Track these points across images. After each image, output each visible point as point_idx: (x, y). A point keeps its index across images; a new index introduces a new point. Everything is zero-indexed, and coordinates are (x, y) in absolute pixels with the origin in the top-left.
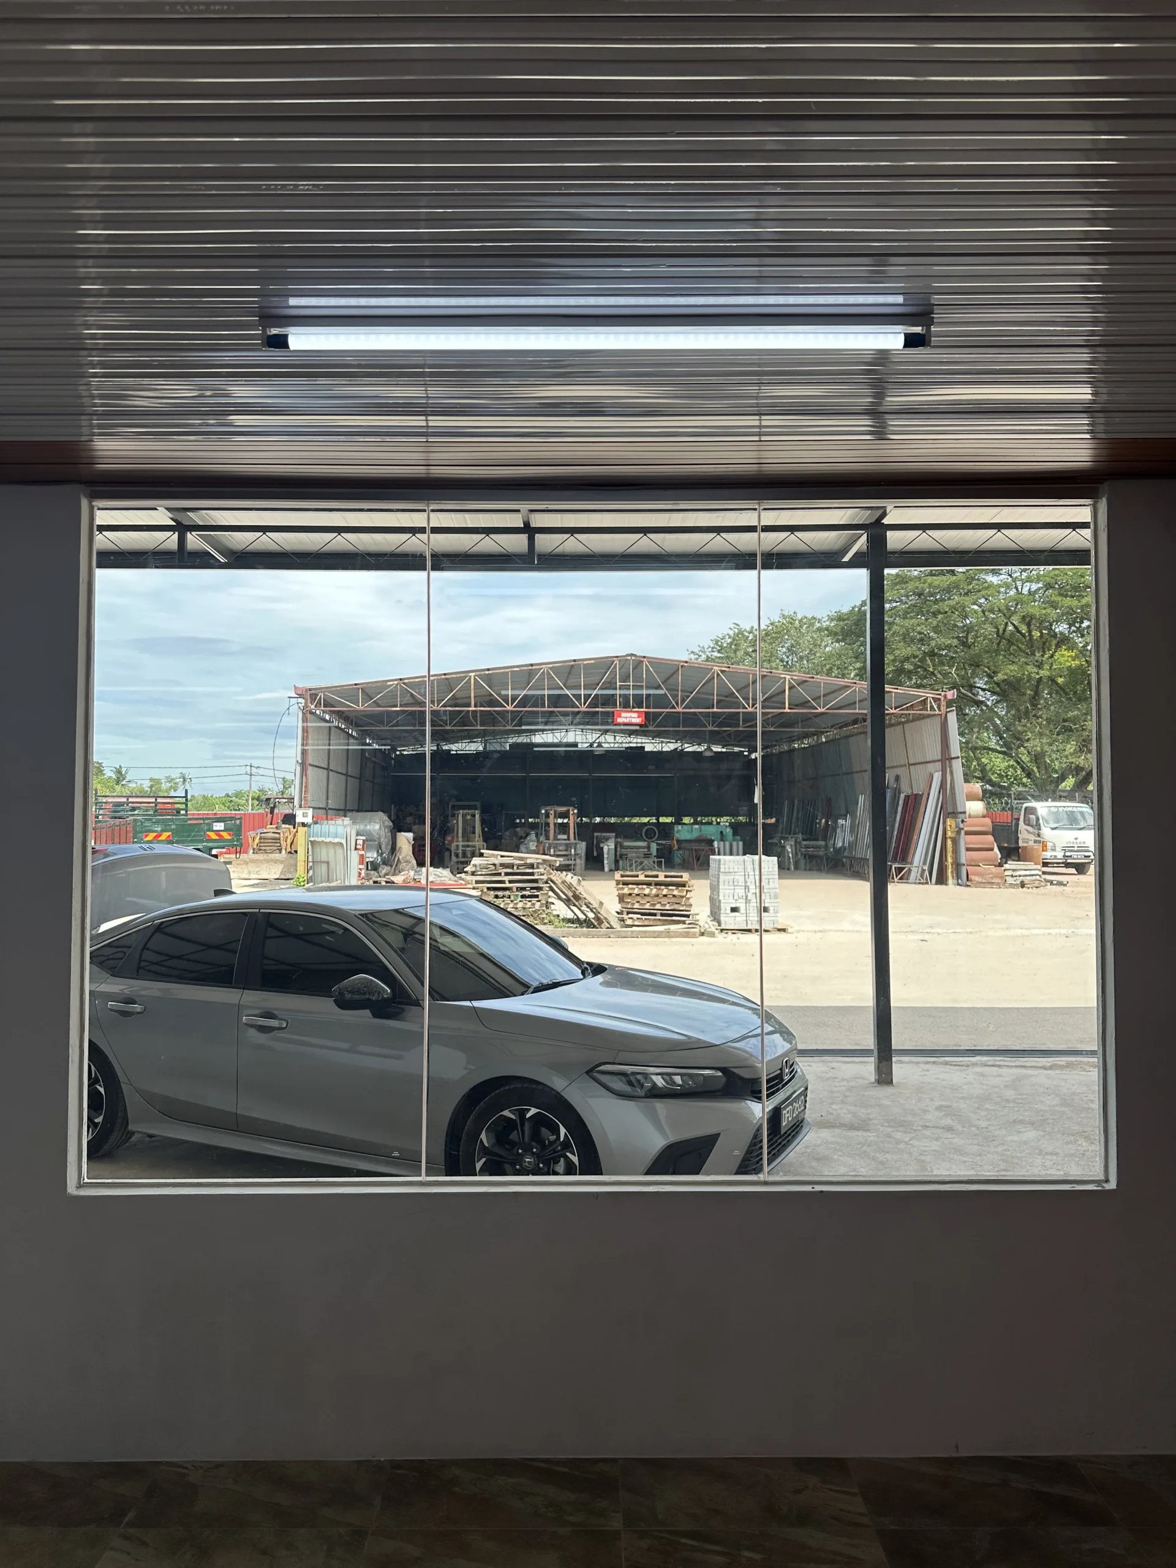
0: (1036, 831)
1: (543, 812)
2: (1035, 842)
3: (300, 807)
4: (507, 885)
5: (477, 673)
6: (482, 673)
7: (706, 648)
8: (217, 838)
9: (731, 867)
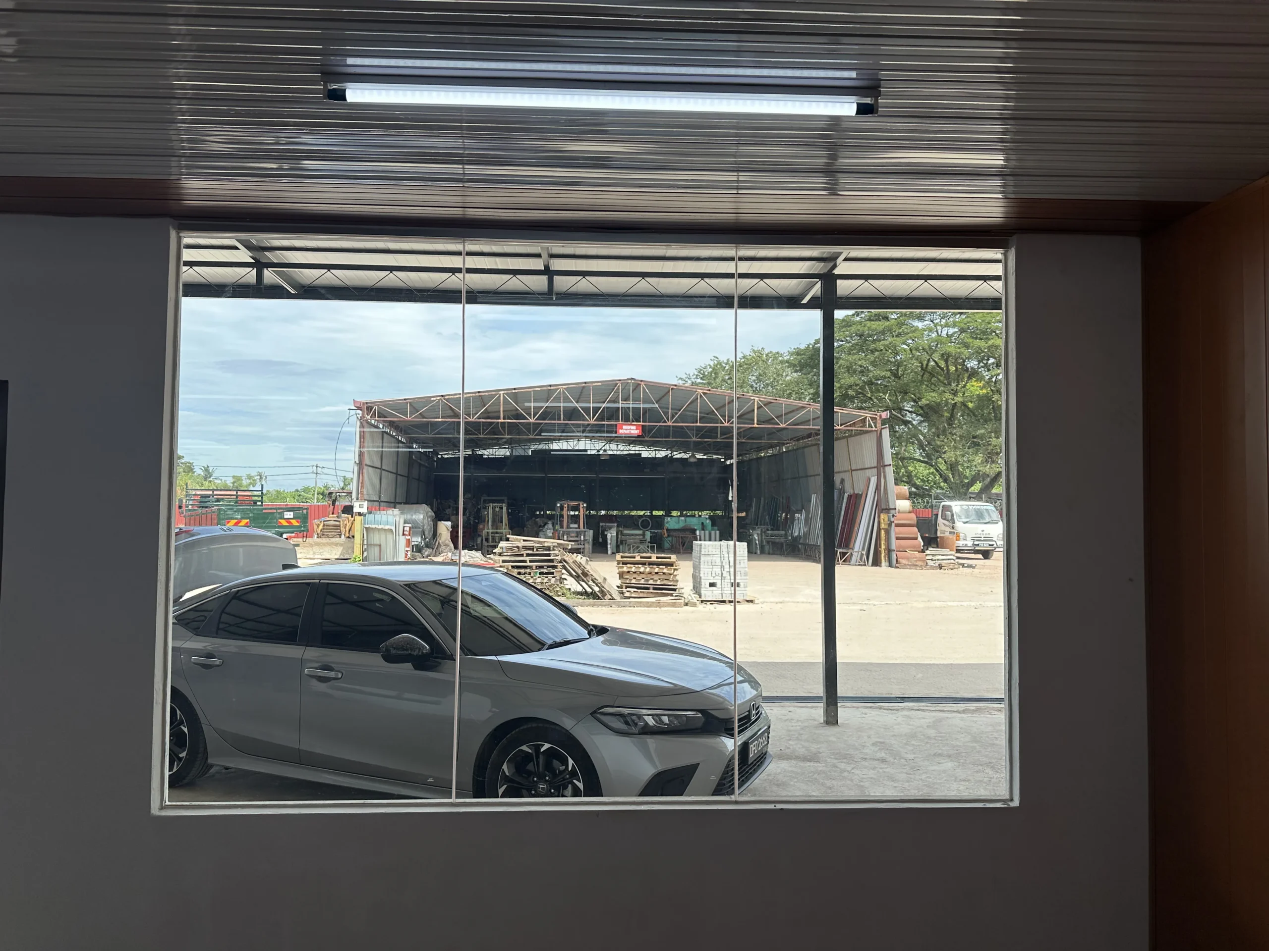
0: (951, 525)
1: (558, 505)
2: (950, 533)
3: (357, 499)
4: (528, 564)
5: (506, 392)
6: (510, 392)
7: (691, 375)
8: (288, 524)
9: (710, 550)
